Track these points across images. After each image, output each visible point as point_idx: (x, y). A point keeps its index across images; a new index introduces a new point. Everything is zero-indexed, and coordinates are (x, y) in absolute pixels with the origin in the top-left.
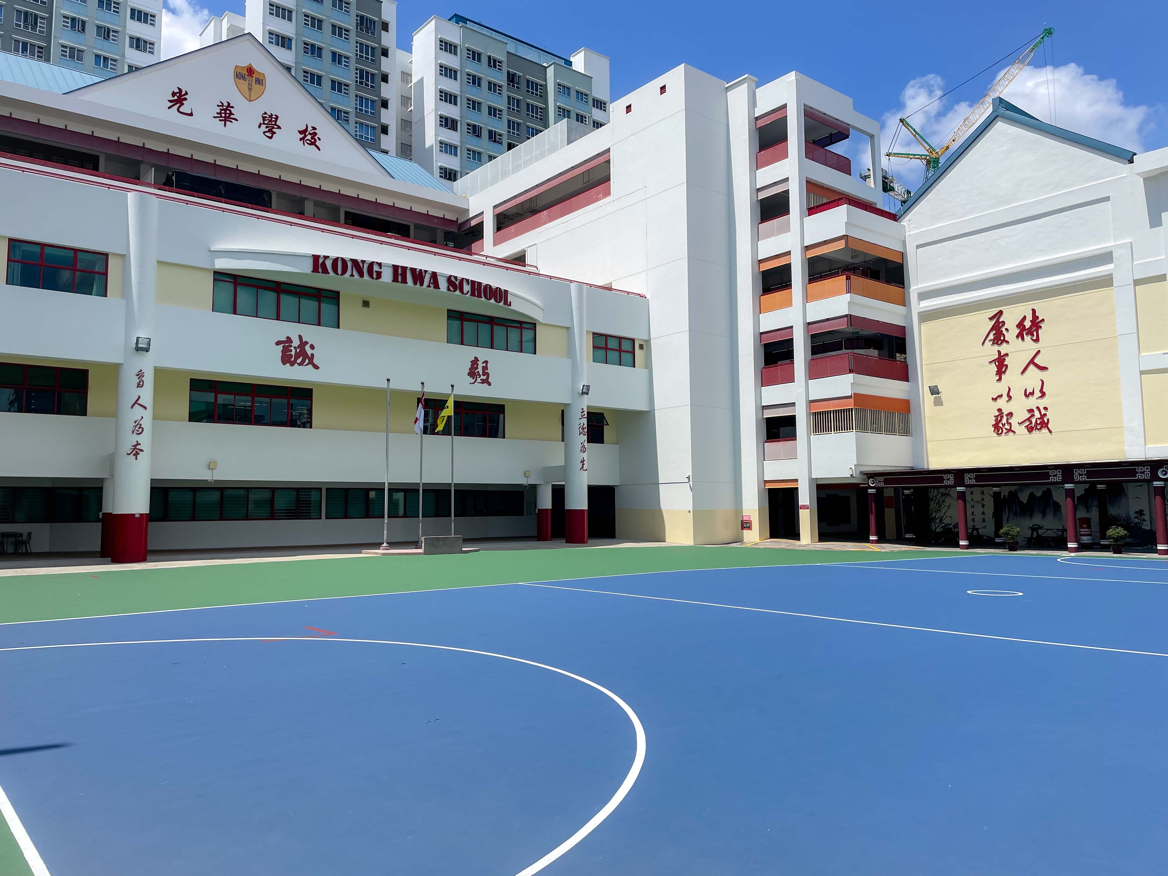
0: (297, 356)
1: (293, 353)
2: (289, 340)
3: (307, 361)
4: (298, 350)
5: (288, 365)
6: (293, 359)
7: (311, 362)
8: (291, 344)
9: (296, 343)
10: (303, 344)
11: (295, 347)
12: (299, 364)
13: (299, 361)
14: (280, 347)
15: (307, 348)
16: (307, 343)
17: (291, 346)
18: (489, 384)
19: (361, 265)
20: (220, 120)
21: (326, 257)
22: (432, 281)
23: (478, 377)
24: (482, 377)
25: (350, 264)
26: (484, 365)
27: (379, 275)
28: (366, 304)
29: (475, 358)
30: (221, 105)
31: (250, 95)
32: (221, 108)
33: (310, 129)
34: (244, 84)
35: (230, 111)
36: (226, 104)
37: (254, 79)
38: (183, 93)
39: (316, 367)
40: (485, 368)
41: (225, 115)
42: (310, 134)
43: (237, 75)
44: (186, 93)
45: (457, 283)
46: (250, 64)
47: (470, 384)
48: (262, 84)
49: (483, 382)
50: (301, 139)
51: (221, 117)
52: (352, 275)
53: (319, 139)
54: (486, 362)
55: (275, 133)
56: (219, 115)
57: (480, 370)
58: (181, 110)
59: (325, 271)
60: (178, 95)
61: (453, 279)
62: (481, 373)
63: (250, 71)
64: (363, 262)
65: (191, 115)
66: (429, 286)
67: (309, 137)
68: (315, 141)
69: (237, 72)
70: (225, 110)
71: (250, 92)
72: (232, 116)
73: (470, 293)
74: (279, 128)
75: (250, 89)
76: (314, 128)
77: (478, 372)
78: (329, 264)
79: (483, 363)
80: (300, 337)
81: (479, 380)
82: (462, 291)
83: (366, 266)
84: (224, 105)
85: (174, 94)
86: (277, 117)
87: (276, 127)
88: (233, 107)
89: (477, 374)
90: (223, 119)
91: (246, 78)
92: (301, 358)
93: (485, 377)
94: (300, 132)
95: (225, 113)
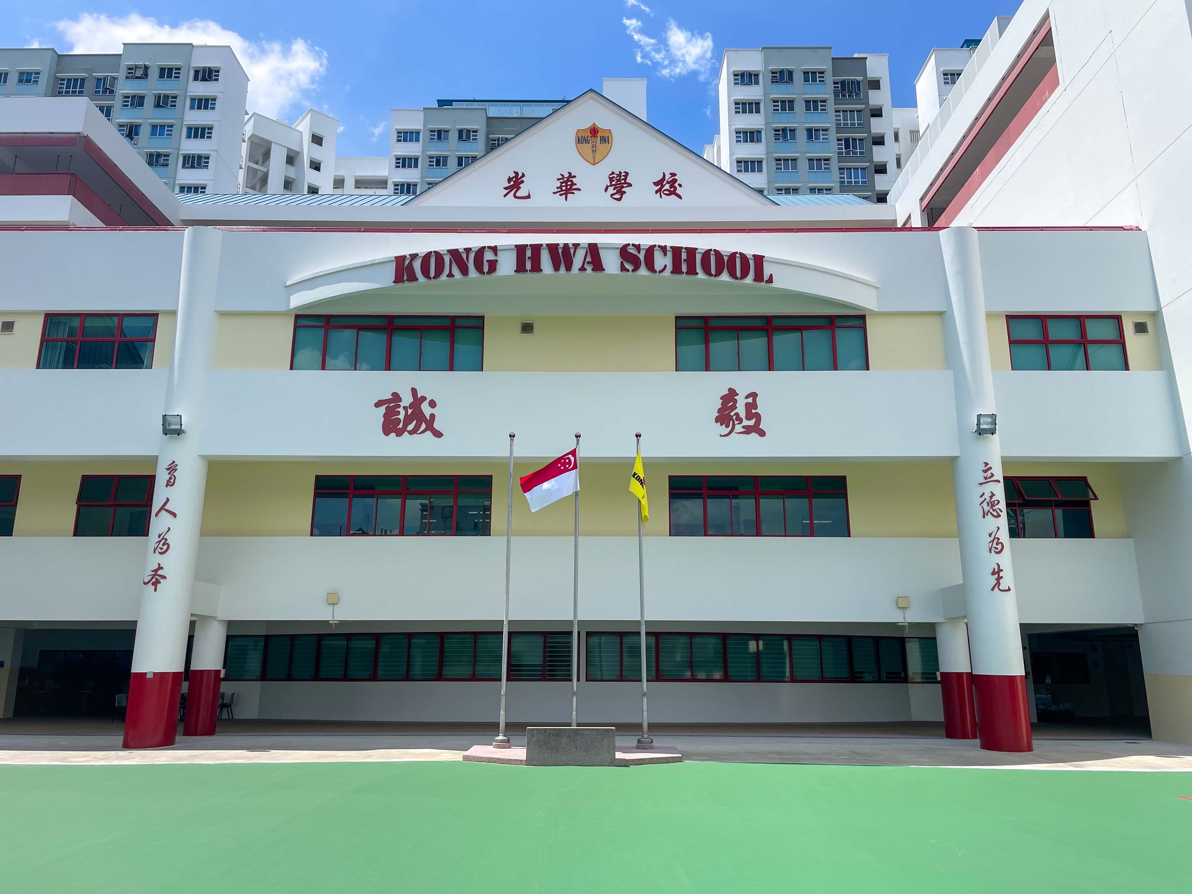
0: (408, 420)
1: (402, 416)
2: (396, 397)
3: (423, 426)
4: (410, 411)
5: (393, 435)
6: (401, 426)
7: (430, 427)
8: (399, 403)
9: (407, 400)
10: (418, 400)
11: (405, 408)
12: (411, 433)
13: (410, 427)
14: (383, 409)
15: (425, 408)
16: (424, 398)
17: (399, 406)
18: (762, 433)
19: (464, 256)
20: (561, 195)
21: (414, 256)
22: (589, 259)
23: (736, 422)
24: (746, 423)
25: (447, 259)
26: (750, 400)
27: (493, 266)
28: (527, 328)
29: (731, 390)
30: (562, 177)
31: (594, 157)
32: (562, 181)
33: (668, 176)
34: (587, 148)
35: (572, 181)
36: (566, 175)
37: (599, 139)
38: (520, 175)
39: (438, 434)
40: (751, 407)
41: (566, 188)
42: (668, 182)
43: (579, 140)
44: (523, 175)
45: (642, 256)
46: (594, 123)
47: (721, 436)
48: (608, 142)
49: (748, 430)
50: (657, 192)
51: (562, 190)
52: (450, 275)
53: (680, 185)
54: (754, 395)
55: (625, 193)
56: (560, 190)
57: (741, 410)
58: (517, 195)
59: (413, 278)
60: (514, 179)
61: (633, 251)
62: (743, 415)
63: (594, 131)
64: (468, 250)
65: (528, 197)
66: (583, 269)
67: (667, 187)
68: (675, 189)
69: (578, 136)
70: (566, 182)
71: (594, 154)
72: (574, 187)
73: (670, 268)
74: (630, 185)
75: (594, 151)
76: (673, 175)
77: (737, 414)
78: (417, 265)
79: (747, 397)
80: (414, 391)
81: (739, 428)
82: (650, 266)
83: (472, 256)
84: (565, 177)
85: (509, 180)
86: (627, 174)
87: (625, 185)
88: (575, 177)
89: (734, 417)
90: (564, 192)
91: (589, 140)
92: (415, 422)
93: (752, 423)
94: (656, 184)
95: (566, 186)
